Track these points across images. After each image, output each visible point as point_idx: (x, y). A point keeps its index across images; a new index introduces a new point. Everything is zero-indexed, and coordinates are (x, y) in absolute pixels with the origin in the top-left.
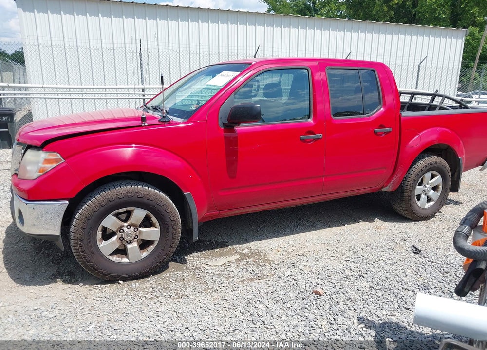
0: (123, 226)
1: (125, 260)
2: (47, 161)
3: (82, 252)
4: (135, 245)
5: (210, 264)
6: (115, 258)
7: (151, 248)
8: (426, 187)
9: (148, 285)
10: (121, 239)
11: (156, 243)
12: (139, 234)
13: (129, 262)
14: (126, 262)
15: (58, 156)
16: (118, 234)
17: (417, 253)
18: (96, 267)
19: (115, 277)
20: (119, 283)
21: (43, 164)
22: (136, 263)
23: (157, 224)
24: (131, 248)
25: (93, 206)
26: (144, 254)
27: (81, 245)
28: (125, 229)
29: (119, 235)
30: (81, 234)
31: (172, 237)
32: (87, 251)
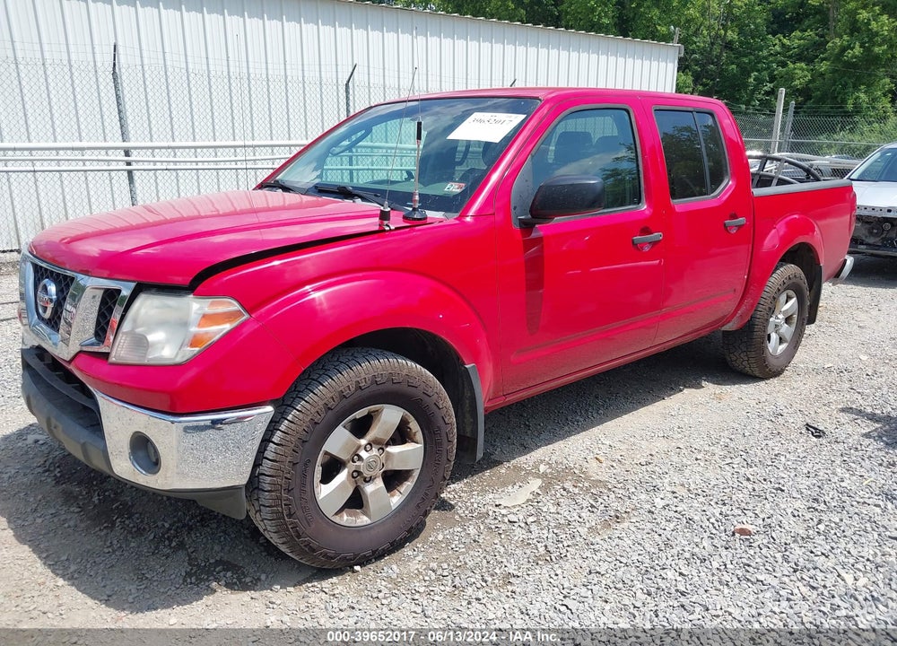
0: (359, 447)
1: (363, 520)
2: (208, 319)
3: (290, 515)
4: (379, 484)
5: (503, 503)
6: (345, 519)
7: (407, 487)
8: (778, 318)
9: (414, 566)
10: (355, 474)
11: (416, 474)
12: (386, 460)
13: (369, 522)
14: (365, 524)
15: (231, 305)
16: (349, 465)
17: (820, 437)
18: (314, 544)
19: (347, 560)
20: (354, 571)
21: (199, 325)
22: (383, 522)
23: (419, 436)
24: (373, 493)
25: (313, 410)
26: (396, 500)
27: (287, 502)
28: (363, 454)
29: (351, 466)
30: (288, 476)
31: (445, 458)
32: (299, 513)
